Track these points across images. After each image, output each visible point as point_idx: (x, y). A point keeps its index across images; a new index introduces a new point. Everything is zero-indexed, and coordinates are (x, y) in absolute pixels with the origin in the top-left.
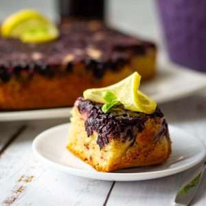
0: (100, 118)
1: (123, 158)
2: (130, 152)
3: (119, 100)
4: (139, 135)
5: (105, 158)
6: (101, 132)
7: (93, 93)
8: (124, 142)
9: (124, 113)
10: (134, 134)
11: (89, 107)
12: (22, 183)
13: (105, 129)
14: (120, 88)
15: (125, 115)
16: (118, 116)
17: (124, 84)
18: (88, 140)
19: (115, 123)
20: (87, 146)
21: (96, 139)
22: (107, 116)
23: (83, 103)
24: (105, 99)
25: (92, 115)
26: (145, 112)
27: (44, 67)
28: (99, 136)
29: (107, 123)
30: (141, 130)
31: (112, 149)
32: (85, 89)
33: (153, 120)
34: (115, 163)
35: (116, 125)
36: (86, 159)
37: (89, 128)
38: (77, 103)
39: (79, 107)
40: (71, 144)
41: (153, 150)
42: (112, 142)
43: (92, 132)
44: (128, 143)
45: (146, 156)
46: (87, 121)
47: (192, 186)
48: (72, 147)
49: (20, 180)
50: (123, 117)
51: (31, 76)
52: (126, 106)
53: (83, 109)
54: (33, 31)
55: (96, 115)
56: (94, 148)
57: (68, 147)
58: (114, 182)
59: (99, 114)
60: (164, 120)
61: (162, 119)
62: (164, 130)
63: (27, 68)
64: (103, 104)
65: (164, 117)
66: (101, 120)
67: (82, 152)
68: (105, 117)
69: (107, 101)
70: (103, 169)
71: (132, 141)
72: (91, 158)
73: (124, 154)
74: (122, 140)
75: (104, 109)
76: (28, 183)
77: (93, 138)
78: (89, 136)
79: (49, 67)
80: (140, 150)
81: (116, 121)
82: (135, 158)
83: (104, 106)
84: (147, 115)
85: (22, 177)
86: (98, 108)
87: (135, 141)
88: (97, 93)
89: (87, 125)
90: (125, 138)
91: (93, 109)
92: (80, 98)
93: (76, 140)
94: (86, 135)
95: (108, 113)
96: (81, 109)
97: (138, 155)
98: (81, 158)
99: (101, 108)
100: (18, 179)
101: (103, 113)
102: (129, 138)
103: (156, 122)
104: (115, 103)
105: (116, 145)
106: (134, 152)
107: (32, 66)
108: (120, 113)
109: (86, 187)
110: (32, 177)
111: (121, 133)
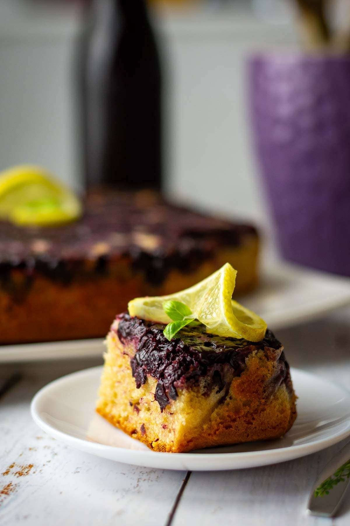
0: (160, 350)
1: (205, 427)
2: (218, 414)
3: (195, 316)
4: (236, 382)
5: (170, 426)
6: (162, 376)
7: (146, 304)
8: (206, 395)
9: (206, 340)
10: (227, 380)
11: (139, 330)
12: (11, 478)
13: (169, 370)
14: (198, 294)
15: (208, 344)
16: (195, 345)
17: (204, 288)
18: (137, 393)
19: (188, 359)
20: (136, 406)
21: (154, 391)
22: (174, 347)
23: (127, 323)
24: (169, 314)
25: (145, 346)
26: (246, 337)
27: (54, 264)
28: (158, 385)
29: (174, 359)
30: (238, 371)
31: (183, 410)
32: (132, 298)
33: (261, 353)
34: (190, 437)
35: (191, 362)
36: (134, 432)
37: (140, 370)
38: (116, 325)
39: (119, 333)
40: (106, 405)
41: (264, 410)
42: (184, 395)
43: (146, 378)
44: (214, 397)
45: (249, 423)
46: (135, 358)
47: (338, 481)
48: (108, 410)
49: (7, 473)
50: (205, 348)
51: (29, 281)
52: (210, 328)
53: (129, 334)
54: (34, 204)
55: (152, 345)
56: (149, 409)
57: (99, 411)
58: (189, 474)
59: (159, 342)
60: (283, 353)
61: (279, 352)
62: (282, 371)
63: (22, 265)
64: (165, 325)
65: (282, 349)
66: (163, 353)
67: (126, 419)
68: (170, 348)
69: (174, 319)
70: (168, 447)
71: (222, 393)
72: (144, 429)
73: (207, 419)
74: (202, 390)
75: (168, 334)
76: (22, 478)
77: (147, 390)
78: (138, 386)
79: (62, 263)
80: (237, 411)
81: (192, 354)
82: (228, 427)
83: (168, 328)
84: (249, 343)
85: (12, 467)
86: (156, 331)
87: (227, 393)
88: (153, 305)
89: (135, 364)
90: (209, 388)
91: (146, 334)
92: (121, 315)
93: (115, 395)
94: (134, 385)
95: (176, 341)
96: (124, 334)
97: (234, 420)
98: (125, 430)
99: (161, 331)
100: (5, 471)
101: (166, 341)
102: (217, 389)
103: (267, 357)
104: (188, 322)
105: (191, 400)
106: (226, 414)
107: (32, 263)
108: (198, 341)
109: (135, 483)
110: (31, 466)
111: (201, 378)
